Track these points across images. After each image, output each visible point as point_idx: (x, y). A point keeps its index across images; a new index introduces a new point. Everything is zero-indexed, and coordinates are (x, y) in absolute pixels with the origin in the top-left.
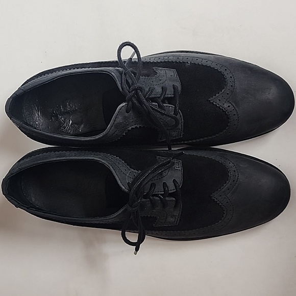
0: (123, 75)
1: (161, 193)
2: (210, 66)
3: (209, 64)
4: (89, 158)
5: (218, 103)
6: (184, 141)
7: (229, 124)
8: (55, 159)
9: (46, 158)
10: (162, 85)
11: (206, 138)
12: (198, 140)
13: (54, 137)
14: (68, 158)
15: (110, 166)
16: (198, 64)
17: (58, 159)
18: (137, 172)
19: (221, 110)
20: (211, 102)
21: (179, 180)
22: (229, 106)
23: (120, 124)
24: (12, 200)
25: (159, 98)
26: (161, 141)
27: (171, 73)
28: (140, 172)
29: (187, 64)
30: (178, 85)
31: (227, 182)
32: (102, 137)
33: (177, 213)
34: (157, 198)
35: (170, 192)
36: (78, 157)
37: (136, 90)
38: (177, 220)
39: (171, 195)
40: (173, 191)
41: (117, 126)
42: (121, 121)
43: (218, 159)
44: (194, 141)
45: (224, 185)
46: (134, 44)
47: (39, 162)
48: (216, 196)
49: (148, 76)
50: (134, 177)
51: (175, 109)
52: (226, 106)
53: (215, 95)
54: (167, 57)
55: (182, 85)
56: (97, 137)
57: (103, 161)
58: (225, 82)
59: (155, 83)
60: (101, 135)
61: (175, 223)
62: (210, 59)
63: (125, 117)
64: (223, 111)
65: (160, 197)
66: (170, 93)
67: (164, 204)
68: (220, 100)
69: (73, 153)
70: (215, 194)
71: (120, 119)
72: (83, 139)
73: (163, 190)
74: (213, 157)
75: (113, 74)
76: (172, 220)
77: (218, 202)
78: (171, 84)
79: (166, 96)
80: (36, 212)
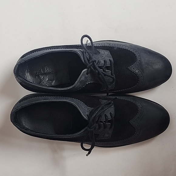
0: (84, 53)
2: (127, 50)
3: (127, 48)
4: (63, 100)
5: (132, 70)
6: (114, 91)
7: (138, 82)
8: (43, 101)
9: (37, 100)
10: (104, 60)
11: (126, 89)
12: (121, 90)
13: (43, 88)
14: (50, 100)
15: (76, 105)
16: (121, 48)
17: (45, 101)
18: (91, 108)
19: (135, 74)
20: (129, 69)
21: (113, 113)
22: (139, 72)
23: (82, 81)
24: (17, 125)
25: (103, 66)
26: (102, 91)
27: (107, 53)
28: (92, 108)
29: (115, 48)
30: (112, 59)
31: (138, 114)
32: (72, 88)
33: (110, 132)
34: (102, 123)
35: (109, 119)
36: (56, 99)
37: (93, 62)
38: (110, 136)
39: (109, 121)
40: (110, 119)
41: (81, 82)
42: (83, 79)
43: (132, 101)
44: (120, 91)
45: (136, 115)
46: (90, 36)
47: (34, 102)
48: (132, 122)
49: (96, 54)
50: (90, 112)
51: (111, 73)
52: (137, 71)
53: (131, 66)
54: (103, 44)
55: (113, 59)
56: (69, 88)
57: (72, 102)
58: (136, 58)
59: (100, 58)
60: (71, 87)
62: (127, 46)
63: (86, 77)
64: (136, 75)
65: (103, 123)
66: (108, 64)
67: (105, 127)
68: (134, 68)
69: (53, 97)
70: (131, 120)
71: (83, 78)
72: (60, 89)
73: (105, 119)
74: (129, 100)
75: (78, 52)
76: (107, 135)
77: (133, 125)
78: (109, 59)
79: (107, 66)
80: (31, 132)
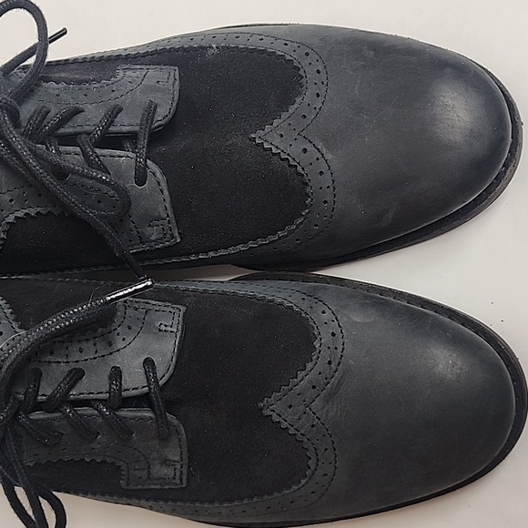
1: (100, 396)
5: (276, 144)
7: (308, 202)
12: (233, 250)
20: (258, 141)
22: (304, 150)
29: (210, 52)
31: (310, 365)
33: (173, 454)
38: (182, 473)
44: (224, 252)
45: (301, 374)
48: (275, 407)
52: (296, 149)
53: (271, 123)
58: (301, 85)
61: (177, 481)
64: (290, 166)
65: (100, 411)
68: (282, 136)
70: (272, 400)
76: (166, 472)
77: (284, 425)
